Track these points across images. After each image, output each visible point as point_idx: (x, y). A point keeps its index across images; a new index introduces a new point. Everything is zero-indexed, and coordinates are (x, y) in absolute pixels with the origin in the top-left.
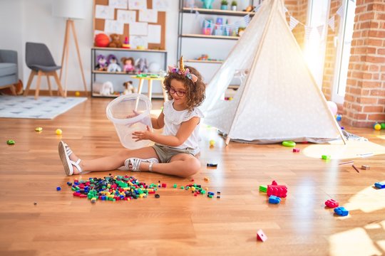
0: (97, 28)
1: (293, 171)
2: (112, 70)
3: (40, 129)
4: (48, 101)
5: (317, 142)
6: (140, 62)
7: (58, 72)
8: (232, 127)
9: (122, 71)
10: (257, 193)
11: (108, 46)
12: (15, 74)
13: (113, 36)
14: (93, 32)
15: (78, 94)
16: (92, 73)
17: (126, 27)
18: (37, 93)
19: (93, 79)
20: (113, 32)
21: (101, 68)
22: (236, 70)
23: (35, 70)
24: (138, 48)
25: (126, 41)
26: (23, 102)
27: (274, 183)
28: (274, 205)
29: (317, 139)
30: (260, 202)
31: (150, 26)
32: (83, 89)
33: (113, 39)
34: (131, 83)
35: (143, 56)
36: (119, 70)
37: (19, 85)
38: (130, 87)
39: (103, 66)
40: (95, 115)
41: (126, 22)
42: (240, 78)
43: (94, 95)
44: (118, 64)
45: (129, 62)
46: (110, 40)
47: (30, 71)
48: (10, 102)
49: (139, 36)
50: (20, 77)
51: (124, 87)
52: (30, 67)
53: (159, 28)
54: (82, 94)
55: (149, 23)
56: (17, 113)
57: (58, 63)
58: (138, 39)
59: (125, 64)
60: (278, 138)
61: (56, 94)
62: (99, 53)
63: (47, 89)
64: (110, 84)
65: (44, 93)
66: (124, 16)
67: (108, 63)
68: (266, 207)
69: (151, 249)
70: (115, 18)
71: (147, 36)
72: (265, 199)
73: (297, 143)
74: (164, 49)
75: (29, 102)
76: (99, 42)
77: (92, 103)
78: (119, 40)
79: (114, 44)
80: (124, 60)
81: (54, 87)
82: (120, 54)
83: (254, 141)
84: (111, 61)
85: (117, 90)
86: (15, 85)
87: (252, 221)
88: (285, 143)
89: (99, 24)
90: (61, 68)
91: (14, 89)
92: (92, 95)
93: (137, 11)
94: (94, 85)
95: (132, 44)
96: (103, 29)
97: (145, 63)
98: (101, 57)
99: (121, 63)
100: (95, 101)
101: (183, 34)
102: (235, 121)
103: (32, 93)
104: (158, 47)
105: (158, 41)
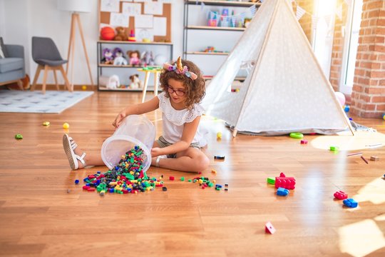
0: (102, 21)
1: (301, 163)
2: (118, 63)
3: (47, 123)
4: (54, 95)
5: (325, 133)
6: (145, 55)
7: (64, 66)
8: (240, 119)
9: (128, 64)
10: (265, 185)
11: (113, 39)
12: (22, 69)
13: (119, 29)
14: (98, 26)
15: (84, 88)
16: (98, 66)
17: (132, 19)
18: (44, 87)
19: (100, 73)
20: (119, 25)
21: (108, 62)
22: (242, 62)
23: (42, 64)
24: (143, 40)
25: (132, 34)
26: (30, 96)
27: (282, 175)
28: (282, 197)
29: (325, 130)
30: (268, 195)
31: (156, 18)
32: (89, 83)
33: (119, 32)
34: (137, 76)
35: (149, 48)
36: (126, 63)
37: (26, 79)
38: (137, 80)
39: (109, 59)
40: (101, 109)
41: (132, 15)
42: (247, 69)
43: (101, 88)
44: (123, 57)
45: (135, 55)
46: (116, 33)
47: (36, 65)
48: (17, 97)
49: (145, 29)
50: (27, 72)
51: (131, 80)
52: (36, 62)
53: (164, 20)
54: (89, 88)
55: (155, 16)
56: (25, 108)
57: (64, 56)
58: (144, 32)
59: (131, 57)
60: (285, 130)
61: (63, 88)
62: (105, 46)
63: (54, 83)
64: (116, 77)
65: (51, 88)
66: (129, 8)
67: (114, 57)
68: (274, 199)
69: (159, 242)
70: (121, 11)
71: (152, 28)
72: (273, 191)
73: (304, 134)
74: (169, 41)
75: (36, 96)
76: (104, 36)
77: (99, 97)
78: (125, 33)
79: (119, 37)
80: (130, 54)
81: (61, 82)
82: (126, 47)
83: (261, 133)
84: (117, 54)
85: (124, 83)
86: (22, 80)
87: (260, 214)
88: (292, 134)
89: (105, 17)
90: (67, 62)
91: (21, 83)
92: (98, 89)
93: (143, 4)
94: (100, 79)
95: (138, 37)
96: (108, 23)
97: (151, 55)
98: (108, 50)
99: (127, 56)
100: (102, 95)
101: (189, 26)
102: (242, 113)
103: (39, 87)
104: (163, 40)
105: (163, 33)
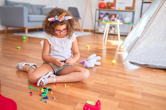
6: (119, 16)
7: (80, 20)
13: (108, 3)
15: (90, 31)
20: (108, 1)
25: (113, 5)
32: (92, 29)
34: (114, 27)
38: (113, 29)
39: (102, 18)
43: (96, 32)
45: (113, 16)
46: (106, 5)
49: (121, 3)
51: (110, 29)
54: (92, 31)
57: (81, 15)
58: (120, 5)
59: (111, 17)
61: (79, 30)
62: (101, 12)
64: (103, 27)
71: (125, 3)
74: (133, 9)
78: (110, 5)
80: (111, 15)
84: (106, 16)
95: (118, 7)
96: (103, 0)
97: (122, 17)
98: (102, 14)
100: (96, 35)
